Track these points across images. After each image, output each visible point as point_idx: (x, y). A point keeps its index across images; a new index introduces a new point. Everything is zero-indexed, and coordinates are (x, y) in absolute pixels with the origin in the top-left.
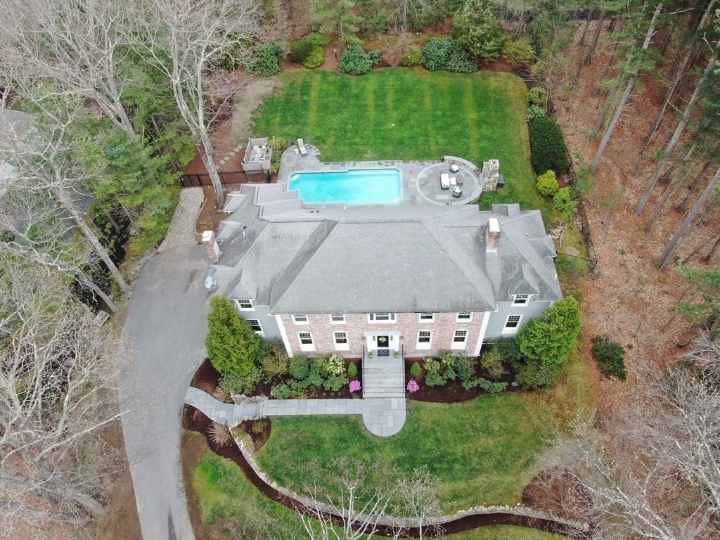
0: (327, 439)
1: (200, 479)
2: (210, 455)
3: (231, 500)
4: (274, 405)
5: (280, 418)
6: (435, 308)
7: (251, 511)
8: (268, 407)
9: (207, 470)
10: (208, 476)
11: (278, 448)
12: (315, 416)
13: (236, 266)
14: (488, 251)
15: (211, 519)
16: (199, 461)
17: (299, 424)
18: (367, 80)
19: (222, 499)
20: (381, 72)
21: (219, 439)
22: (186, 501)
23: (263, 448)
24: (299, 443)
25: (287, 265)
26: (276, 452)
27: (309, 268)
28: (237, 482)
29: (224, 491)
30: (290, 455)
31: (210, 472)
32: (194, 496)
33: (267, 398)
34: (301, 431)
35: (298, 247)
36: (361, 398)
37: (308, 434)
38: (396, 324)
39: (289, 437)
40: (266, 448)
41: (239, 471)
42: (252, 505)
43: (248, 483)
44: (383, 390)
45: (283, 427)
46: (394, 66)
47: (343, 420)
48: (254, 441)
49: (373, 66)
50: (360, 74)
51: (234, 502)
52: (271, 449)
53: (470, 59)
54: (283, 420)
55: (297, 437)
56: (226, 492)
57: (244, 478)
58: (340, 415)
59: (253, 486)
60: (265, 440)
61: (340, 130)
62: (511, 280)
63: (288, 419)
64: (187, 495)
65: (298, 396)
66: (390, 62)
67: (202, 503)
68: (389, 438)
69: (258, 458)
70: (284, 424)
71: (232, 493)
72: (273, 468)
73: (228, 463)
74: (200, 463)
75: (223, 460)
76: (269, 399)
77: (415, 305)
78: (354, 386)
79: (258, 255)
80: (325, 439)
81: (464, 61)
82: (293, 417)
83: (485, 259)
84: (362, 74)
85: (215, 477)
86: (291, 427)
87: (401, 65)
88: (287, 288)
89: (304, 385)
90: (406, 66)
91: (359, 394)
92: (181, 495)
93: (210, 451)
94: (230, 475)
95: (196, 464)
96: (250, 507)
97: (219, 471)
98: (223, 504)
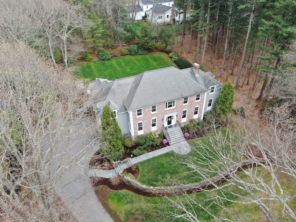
0: (165, 163)
1: (112, 204)
2: (113, 192)
3: (132, 205)
4: (135, 160)
5: (140, 163)
6: (189, 95)
7: (144, 205)
8: (133, 161)
9: (114, 199)
10: (116, 201)
11: (146, 173)
12: (155, 157)
13: (106, 100)
14: (196, 76)
15: (126, 218)
16: (108, 196)
17: (149, 162)
18: (112, 61)
19: (128, 207)
20: (115, 58)
21: (115, 183)
22: (109, 216)
23: (139, 176)
24: (154, 168)
25: (127, 95)
26: (146, 175)
27: (139, 90)
28: (131, 197)
29: (127, 203)
30: (152, 174)
31: (116, 199)
32: (113, 212)
33: (130, 158)
34: (152, 164)
35: (130, 87)
36: (169, 145)
37: (156, 164)
38: (175, 108)
39: (148, 168)
40: (140, 175)
41: (130, 193)
42: (144, 203)
43: (137, 195)
44: (177, 140)
45: (144, 166)
46: (119, 56)
47: (167, 155)
48: (133, 175)
49: (112, 57)
50: (108, 60)
51: (134, 205)
52: (142, 175)
53: (145, 50)
54: (142, 163)
55: (152, 167)
56: (128, 203)
57: (134, 194)
58: (165, 153)
59: (140, 196)
60: (138, 172)
61: (110, 75)
62: (207, 83)
63: (144, 162)
64: (109, 213)
65: (143, 153)
66: (117, 55)
67: (118, 213)
68: (188, 154)
69: (139, 181)
70: (143, 164)
71: (131, 202)
72: (147, 181)
73: (124, 191)
74: (110, 197)
75: (120, 191)
76: (131, 158)
77: (182, 95)
78: (165, 141)
79: (114, 93)
80: (164, 163)
81: (143, 51)
82: (145, 161)
83: (196, 79)
84: (109, 59)
85: (120, 200)
86: (147, 164)
87: (122, 55)
88: (132, 100)
89: (145, 146)
90: (124, 55)
91: (168, 144)
92: (106, 215)
93: (112, 190)
94: (127, 195)
95: (107, 198)
96: (143, 204)
97: (120, 196)
98: (129, 209)
